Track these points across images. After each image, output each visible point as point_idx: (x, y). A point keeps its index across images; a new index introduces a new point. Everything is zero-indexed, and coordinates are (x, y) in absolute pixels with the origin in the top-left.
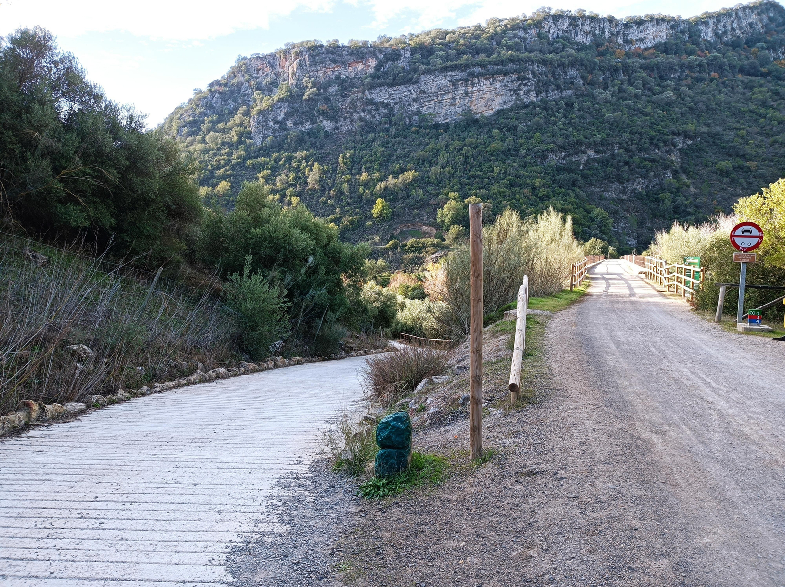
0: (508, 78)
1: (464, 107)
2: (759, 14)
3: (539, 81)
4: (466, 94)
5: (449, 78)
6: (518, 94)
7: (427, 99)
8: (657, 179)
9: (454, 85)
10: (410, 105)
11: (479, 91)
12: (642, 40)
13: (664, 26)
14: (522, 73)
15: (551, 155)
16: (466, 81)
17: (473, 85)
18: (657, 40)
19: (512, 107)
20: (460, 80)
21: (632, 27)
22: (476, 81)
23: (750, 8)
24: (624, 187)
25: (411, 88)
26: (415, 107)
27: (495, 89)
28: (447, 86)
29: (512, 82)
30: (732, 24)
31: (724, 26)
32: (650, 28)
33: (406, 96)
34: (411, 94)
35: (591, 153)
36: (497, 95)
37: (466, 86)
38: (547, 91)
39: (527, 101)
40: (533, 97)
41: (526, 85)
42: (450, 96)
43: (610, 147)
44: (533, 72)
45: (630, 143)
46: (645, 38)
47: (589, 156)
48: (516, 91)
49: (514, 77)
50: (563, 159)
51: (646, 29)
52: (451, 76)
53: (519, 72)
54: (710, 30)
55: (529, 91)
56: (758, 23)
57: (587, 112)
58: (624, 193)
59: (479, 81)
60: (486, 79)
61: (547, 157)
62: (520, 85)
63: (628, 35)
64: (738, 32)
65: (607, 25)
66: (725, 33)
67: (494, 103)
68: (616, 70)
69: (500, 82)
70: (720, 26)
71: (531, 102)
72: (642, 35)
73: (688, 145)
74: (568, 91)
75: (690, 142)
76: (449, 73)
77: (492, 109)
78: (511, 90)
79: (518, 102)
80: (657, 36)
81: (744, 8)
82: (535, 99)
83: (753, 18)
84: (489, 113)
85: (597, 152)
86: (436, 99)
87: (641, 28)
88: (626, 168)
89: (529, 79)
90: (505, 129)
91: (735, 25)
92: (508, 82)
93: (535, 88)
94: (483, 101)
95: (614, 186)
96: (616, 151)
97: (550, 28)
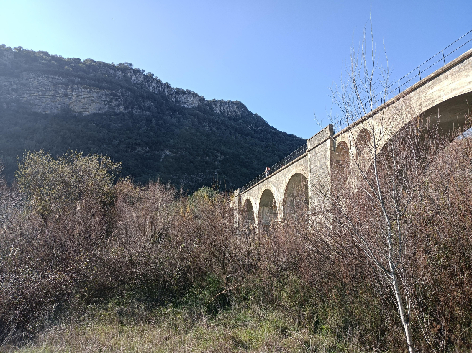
0: (102, 92)
1: (63, 105)
2: (238, 107)
3: (126, 100)
4: (66, 95)
5: (50, 80)
6: (111, 105)
7: (27, 92)
8: (210, 175)
9: (55, 85)
10: (9, 94)
11: (78, 95)
12: (185, 103)
13: (197, 99)
14: (114, 91)
15: (139, 149)
16: (67, 85)
17: (73, 89)
18: (193, 105)
19: (106, 113)
20: (61, 83)
21: (180, 94)
22: (76, 87)
23: (234, 103)
24: (191, 177)
25: (11, 80)
26: (14, 96)
27: (92, 97)
28: (48, 85)
29: (106, 95)
30: (227, 109)
31: (224, 109)
32: (189, 97)
33: (6, 85)
34: (12, 84)
35: (167, 152)
36: (94, 102)
37: (66, 89)
38: (132, 108)
39: (117, 111)
40: (122, 109)
41: (116, 100)
42: (51, 93)
43: (179, 150)
44: (122, 93)
45: (192, 149)
46: (187, 102)
47: (166, 154)
48: (109, 102)
49: (108, 92)
50: (148, 152)
51: (187, 97)
52: (53, 78)
53: (111, 90)
54: (218, 108)
55: (119, 105)
56: (238, 111)
57: (161, 127)
58: (192, 182)
59: (78, 87)
60: (84, 88)
61: (136, 149)
62: (112, 99)
63: (178, 98)
64: (230, 113)
65: (166, 88)
66: (224, 112)
67: (90, 107)
68: (175, 111)
69: (96, 93)
70: (222, 108)
71: (121, 112)
72: (185, 101)
73: (223, 159)
74: (147, 112)
75: (224, 157)
76: (51, 76)
77: (89, 112)
78: (105, 101)
79: (111, 110)
80: (193, 103)
81: (232, 102)
82: (124, 111)
83: (235, 108)
84: (86, 114)
85: (171, 151)
86: (36, 94)
87: (185, 96)
88: (192, 164)
89: (119, 96)
90: (101, 125)
91: (228, 110)
92: (103, 94)
93: (124, 103)
94: (81, 104)
95: (185, 176)
96: (184, 153)
97: (131, 76)
